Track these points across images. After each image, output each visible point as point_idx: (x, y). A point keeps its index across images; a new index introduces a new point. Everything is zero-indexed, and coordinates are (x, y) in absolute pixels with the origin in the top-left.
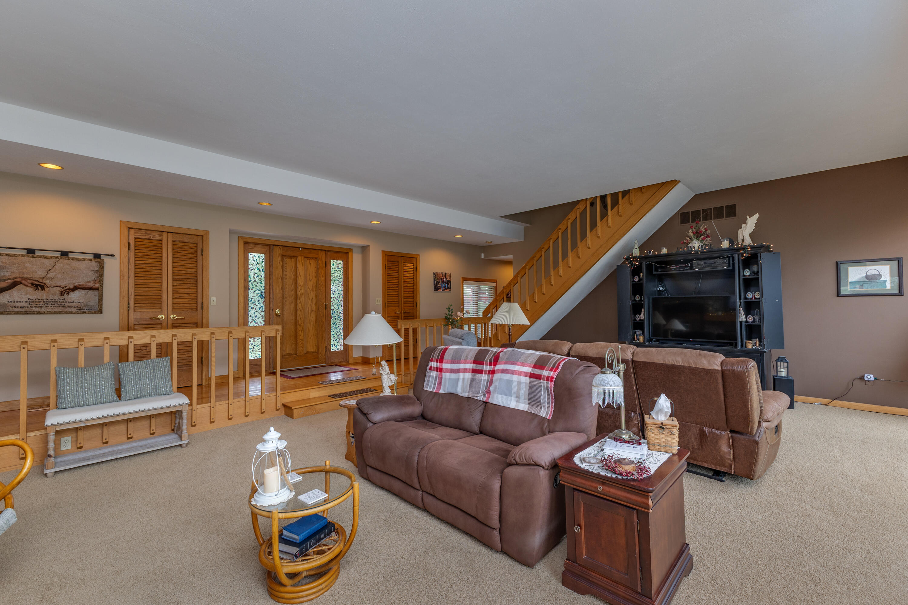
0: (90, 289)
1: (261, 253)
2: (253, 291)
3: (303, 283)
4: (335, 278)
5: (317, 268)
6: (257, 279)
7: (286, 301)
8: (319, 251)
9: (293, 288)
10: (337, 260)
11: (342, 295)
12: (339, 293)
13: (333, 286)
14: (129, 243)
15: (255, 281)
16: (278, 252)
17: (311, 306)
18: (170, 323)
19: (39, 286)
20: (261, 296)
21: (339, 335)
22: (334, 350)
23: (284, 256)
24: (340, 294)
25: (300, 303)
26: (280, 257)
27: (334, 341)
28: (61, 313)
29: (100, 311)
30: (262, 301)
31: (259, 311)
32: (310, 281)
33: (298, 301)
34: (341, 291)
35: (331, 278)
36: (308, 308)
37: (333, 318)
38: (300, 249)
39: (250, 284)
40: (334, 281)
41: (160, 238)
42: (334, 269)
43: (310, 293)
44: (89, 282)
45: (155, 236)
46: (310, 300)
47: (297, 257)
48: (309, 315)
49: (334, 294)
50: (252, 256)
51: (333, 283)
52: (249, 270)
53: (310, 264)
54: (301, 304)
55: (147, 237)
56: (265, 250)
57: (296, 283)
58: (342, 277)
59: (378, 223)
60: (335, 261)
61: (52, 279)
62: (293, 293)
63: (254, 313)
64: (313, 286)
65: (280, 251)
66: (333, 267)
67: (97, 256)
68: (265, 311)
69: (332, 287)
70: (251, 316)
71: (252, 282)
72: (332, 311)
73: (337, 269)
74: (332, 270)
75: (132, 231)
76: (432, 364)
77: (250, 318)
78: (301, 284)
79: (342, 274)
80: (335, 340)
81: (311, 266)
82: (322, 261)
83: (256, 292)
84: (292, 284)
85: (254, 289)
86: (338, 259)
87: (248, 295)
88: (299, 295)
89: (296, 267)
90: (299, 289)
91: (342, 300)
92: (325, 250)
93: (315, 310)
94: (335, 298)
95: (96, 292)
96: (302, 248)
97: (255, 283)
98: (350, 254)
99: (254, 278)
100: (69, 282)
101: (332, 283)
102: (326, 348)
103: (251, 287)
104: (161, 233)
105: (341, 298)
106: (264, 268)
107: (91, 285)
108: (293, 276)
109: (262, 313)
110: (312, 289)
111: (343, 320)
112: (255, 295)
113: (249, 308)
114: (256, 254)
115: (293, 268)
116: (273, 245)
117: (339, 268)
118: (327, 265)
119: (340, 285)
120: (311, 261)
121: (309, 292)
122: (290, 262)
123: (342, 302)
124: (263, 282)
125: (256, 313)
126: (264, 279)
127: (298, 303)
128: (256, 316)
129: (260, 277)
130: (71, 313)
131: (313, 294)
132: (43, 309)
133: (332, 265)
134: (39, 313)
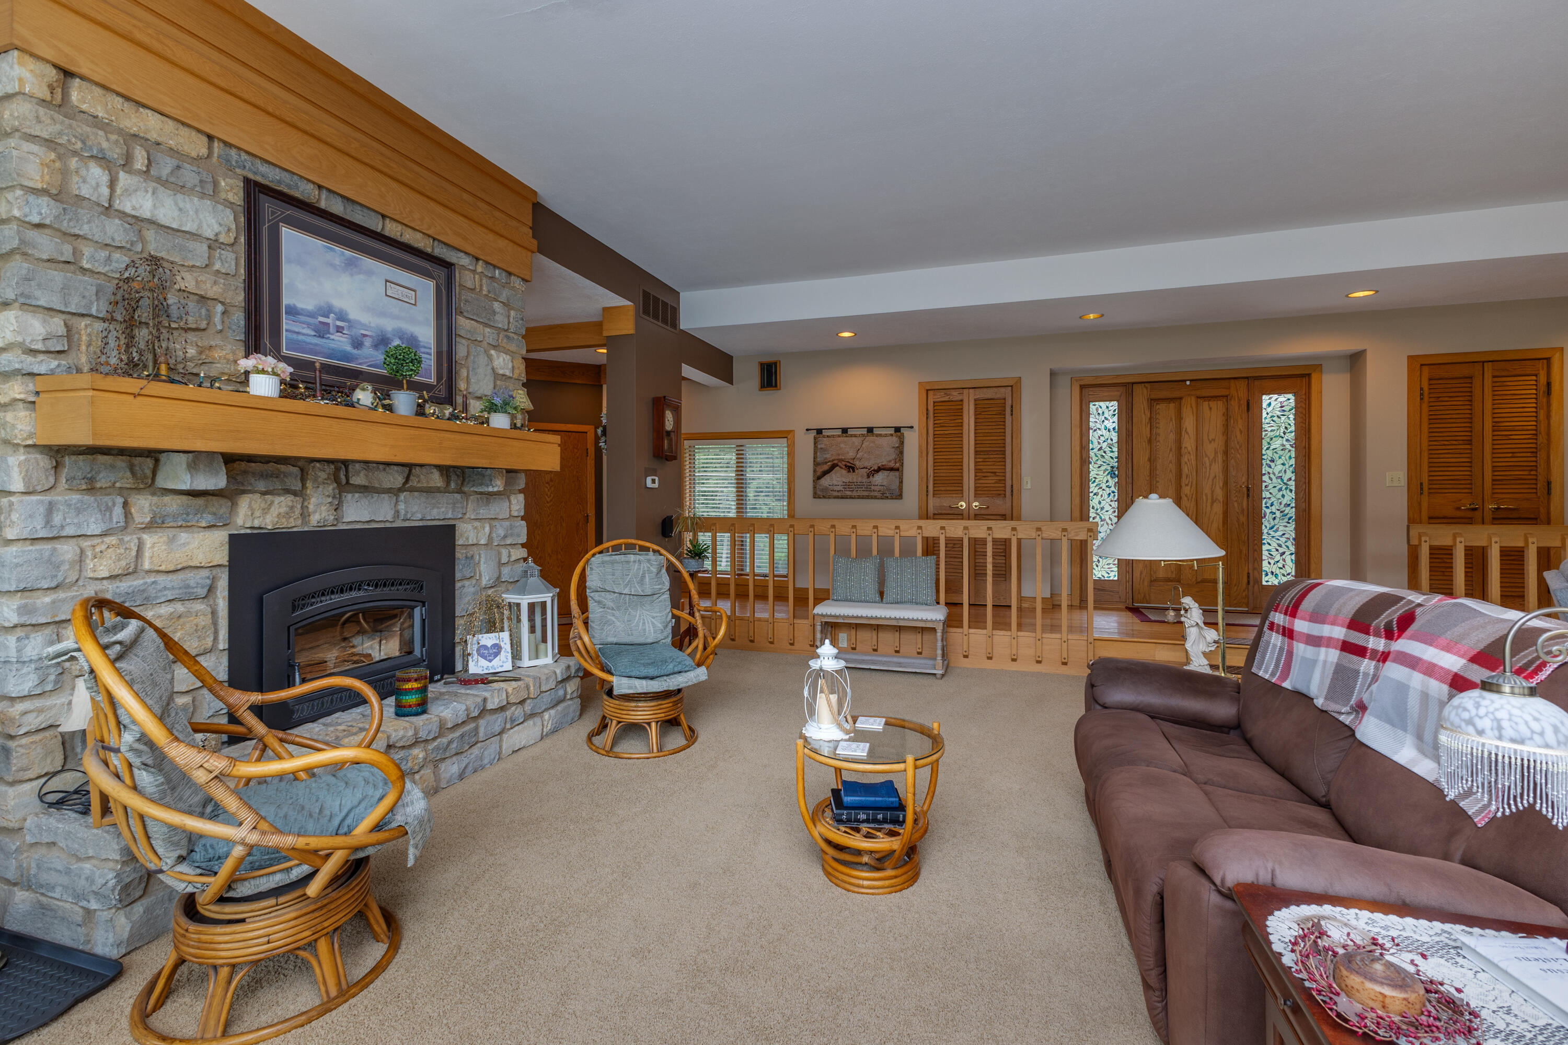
0: (892, 469)
1: (1110, 401)
2: (1096, 466)
3: (1194, 448)
4: (1272, 433)
5: (1227, 416)
6: (1104, 445)
7: (1157, 482)
8: (1232, 381)
9: (1172, 457)
10: (1280, 394)
11: (1291, 469)
12: (1283, 464)
13: (1268, 449)
14: (927, 410)
15: (1100, 449)
16: (1141, 397)
17: (1212, 492)
18: (972, 513)
19: (851, 468)
20: (1112, 474)
21: (1284, 553)
22: (1270, 584)
23: (1153, 401)
24: (1287, 466)
25: (1187, 485)
26: (1145, 403)
27: (1269, 563)
28: (868, 497)
29: (900, 496)
30: (1112, 482)
31: (1108, 500)
32: (1210, 442)
33: (1184, 481)
34: (1290, 458)
35: (1264, 433)
36: (1206, 495)
37: (1269, 517)
38: (1188, 383)
39: (1092, 454)
40: (1271, 439)
41: (960, 398)
42: (1270, 414)
43: (1210, 465)
44: (890, 461)
45: (955, 396)
46: (1210, 480)
47: (1181, 398)
48: (1209, 508)
49: (1270, 467)
50: (1094, 408)
51: (1269, 443)
52: (1091, 431)
53: (1210, 409)
54: (1189, 488)
55: (946, 399)
56: (1118, 393)
57: (1179, 448)
58: (1293, 428)
59: (1371, 293)
60: (1275, 396)
61: (860, 459)
62: (1172, 467)
63: (1100, 503)
64: (1216, 453)
65: (1145, 391)
66: (1269, 410)
67: (898, 429)
68: (1118, 500)
69: (1264, 452)
70: (1093, 508)
71: (1095, 450)
72: (1264, 501)
73: (1279, 413)
74: (1264, 415)
75: (931, 393)
76: (1274, 617)
77: (1092, 510)
78: (1190, 449)
79: (1292, 422)
80: (1272, 562)
81: (1213, 414)
82: (1239, 400)
83: (1103, 468)
84: (1171, 450)
85: (1100, 463)
86: (1280, 392)
87: (1089, 472)
88: (1185, 470)
89: (1179, 418)
90: (1185, 459)
91: (1293, 478)
92: (1247, 378)
93: (1221, 498)
94: (1274, 474)
95: (897, 473)
96: (1191, 381)
97: (1101, 452)
98: (1314, 377)
99: (1099, 443)
100: (873, 463)
101: (1265, 443)
102: (1248, 577)
103: (1095, 459)
104: (961, 391)
105: (1290, 474)
106: (1115, 425)
107: (892, 464)
108: (1172, 436)
109: (1112, 504)
110: (1214, 458)
111: (1296, 520)
112: (1101, 473)
113: (1091, 495)
114: (1102, 404)
115: (1171, 420)
116: (1133, 383)
117: (1284, 411)
118: (1252, 409)
119: (1288, 447)
120: (1213, 404)
121: (1208, 464)
122: (1166, 412)
123: (1292, 483)
124: (1115, 449)
125: (1103, 503)
126: (1116, 445)
127: (1183, 485)
128: (1102, 509)
129: (1109, 441)
130: (875, 498)
131: (1217, 468)
132: (854, 494)
133: (1264, 405)
134: (851, 498)
